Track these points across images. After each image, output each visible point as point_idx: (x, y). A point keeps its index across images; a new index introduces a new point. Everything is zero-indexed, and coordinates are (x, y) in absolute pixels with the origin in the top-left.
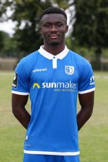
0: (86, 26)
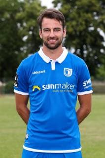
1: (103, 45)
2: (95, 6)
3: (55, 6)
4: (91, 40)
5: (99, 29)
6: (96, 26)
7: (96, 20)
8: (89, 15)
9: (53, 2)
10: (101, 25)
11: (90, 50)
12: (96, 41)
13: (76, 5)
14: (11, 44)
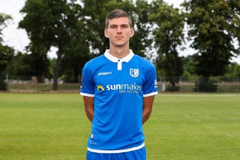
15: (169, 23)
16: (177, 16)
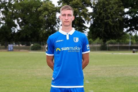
0: (99, 29)
1: (83, 25)
2: (80, 4)
3: (59, 5)
4: (77, 22)
5: (82, 17)
6: (80, 15)
7: (80, 12)
8: (77, 9)
9: (58, 2)
10: (83, 15)
11: (77, 27)
12: (80, 22)
13: (70, 4)
14: (36, 24)
15: (47, 12)
16: (52, 9)
